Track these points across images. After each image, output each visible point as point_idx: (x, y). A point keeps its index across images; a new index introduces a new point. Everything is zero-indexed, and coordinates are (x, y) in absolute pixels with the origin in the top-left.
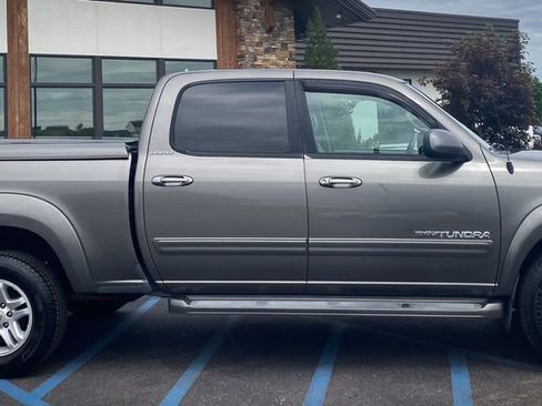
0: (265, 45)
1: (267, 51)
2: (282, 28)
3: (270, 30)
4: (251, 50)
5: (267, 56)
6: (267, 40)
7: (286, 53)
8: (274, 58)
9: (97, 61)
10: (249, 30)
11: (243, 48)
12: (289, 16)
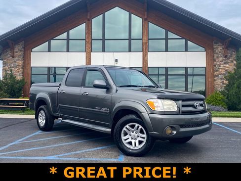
0: (224, 62)
1: (224, 63)
2: (231, 56)
3: (226, 57)
4: (218, 63)
5: (225, 65)
6: (225, 60)
7: (233, 64)
8: (227, 65)
9: (167, 68)
10: (218, 57)
11: (215, 63)
12: (234, 52)
